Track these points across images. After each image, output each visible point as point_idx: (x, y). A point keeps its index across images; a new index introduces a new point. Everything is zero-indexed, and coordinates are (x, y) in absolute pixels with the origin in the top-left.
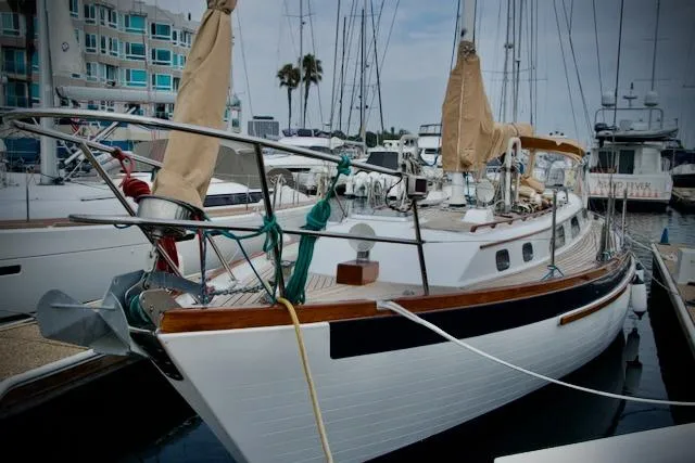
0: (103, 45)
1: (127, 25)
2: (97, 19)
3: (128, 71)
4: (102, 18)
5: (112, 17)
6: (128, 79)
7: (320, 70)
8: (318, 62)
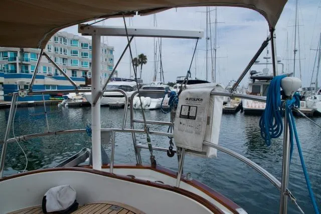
0: (61, 51)
1: (71, 44)
2: (59, 41)
3: (71, 60)
4: (61, 41)
5: (65, 40)
6: (71, 63)
7: (146, 59)
8: (145, 56)
